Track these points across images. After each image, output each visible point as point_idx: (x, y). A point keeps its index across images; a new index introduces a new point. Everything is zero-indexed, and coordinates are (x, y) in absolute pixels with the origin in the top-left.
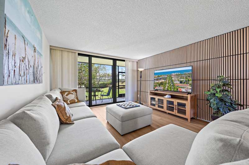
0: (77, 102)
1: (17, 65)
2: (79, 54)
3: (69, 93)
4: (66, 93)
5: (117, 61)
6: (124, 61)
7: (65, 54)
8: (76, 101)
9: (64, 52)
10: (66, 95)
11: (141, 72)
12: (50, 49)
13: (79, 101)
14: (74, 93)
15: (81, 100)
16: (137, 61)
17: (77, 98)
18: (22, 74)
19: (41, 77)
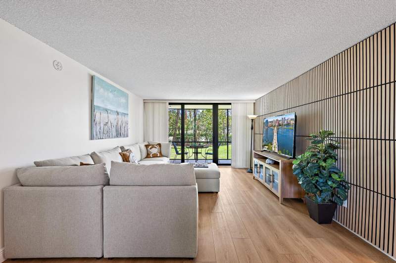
0: (159, 157)
1: (102, 128)
2: (170, 104)
3: (153, 147)
4: (150, 147)
5: (219, 106)
6: (230, 104)
7: (157, 106)
8: (158, 155)
9: (155, 104)
10: (150, 149)
11: (252, 120)
12: (144, 103)
13: (162, 156)
14: (158, 147)
15: (164, 155)
16: (255, 102)
17: (160, 153)
18: (105, 132)
19: (126, 132)
